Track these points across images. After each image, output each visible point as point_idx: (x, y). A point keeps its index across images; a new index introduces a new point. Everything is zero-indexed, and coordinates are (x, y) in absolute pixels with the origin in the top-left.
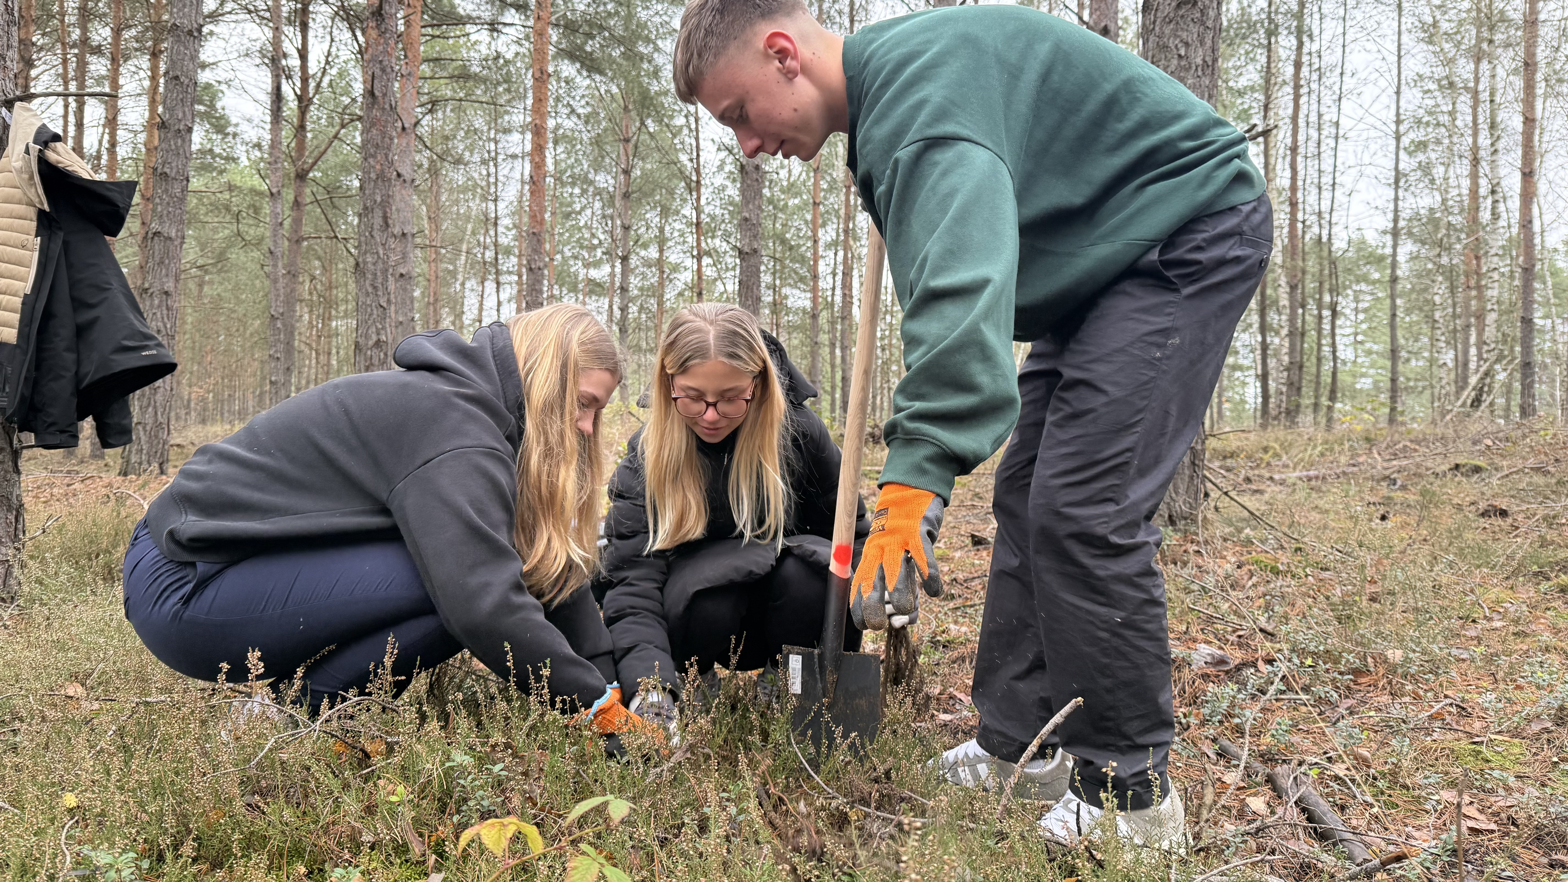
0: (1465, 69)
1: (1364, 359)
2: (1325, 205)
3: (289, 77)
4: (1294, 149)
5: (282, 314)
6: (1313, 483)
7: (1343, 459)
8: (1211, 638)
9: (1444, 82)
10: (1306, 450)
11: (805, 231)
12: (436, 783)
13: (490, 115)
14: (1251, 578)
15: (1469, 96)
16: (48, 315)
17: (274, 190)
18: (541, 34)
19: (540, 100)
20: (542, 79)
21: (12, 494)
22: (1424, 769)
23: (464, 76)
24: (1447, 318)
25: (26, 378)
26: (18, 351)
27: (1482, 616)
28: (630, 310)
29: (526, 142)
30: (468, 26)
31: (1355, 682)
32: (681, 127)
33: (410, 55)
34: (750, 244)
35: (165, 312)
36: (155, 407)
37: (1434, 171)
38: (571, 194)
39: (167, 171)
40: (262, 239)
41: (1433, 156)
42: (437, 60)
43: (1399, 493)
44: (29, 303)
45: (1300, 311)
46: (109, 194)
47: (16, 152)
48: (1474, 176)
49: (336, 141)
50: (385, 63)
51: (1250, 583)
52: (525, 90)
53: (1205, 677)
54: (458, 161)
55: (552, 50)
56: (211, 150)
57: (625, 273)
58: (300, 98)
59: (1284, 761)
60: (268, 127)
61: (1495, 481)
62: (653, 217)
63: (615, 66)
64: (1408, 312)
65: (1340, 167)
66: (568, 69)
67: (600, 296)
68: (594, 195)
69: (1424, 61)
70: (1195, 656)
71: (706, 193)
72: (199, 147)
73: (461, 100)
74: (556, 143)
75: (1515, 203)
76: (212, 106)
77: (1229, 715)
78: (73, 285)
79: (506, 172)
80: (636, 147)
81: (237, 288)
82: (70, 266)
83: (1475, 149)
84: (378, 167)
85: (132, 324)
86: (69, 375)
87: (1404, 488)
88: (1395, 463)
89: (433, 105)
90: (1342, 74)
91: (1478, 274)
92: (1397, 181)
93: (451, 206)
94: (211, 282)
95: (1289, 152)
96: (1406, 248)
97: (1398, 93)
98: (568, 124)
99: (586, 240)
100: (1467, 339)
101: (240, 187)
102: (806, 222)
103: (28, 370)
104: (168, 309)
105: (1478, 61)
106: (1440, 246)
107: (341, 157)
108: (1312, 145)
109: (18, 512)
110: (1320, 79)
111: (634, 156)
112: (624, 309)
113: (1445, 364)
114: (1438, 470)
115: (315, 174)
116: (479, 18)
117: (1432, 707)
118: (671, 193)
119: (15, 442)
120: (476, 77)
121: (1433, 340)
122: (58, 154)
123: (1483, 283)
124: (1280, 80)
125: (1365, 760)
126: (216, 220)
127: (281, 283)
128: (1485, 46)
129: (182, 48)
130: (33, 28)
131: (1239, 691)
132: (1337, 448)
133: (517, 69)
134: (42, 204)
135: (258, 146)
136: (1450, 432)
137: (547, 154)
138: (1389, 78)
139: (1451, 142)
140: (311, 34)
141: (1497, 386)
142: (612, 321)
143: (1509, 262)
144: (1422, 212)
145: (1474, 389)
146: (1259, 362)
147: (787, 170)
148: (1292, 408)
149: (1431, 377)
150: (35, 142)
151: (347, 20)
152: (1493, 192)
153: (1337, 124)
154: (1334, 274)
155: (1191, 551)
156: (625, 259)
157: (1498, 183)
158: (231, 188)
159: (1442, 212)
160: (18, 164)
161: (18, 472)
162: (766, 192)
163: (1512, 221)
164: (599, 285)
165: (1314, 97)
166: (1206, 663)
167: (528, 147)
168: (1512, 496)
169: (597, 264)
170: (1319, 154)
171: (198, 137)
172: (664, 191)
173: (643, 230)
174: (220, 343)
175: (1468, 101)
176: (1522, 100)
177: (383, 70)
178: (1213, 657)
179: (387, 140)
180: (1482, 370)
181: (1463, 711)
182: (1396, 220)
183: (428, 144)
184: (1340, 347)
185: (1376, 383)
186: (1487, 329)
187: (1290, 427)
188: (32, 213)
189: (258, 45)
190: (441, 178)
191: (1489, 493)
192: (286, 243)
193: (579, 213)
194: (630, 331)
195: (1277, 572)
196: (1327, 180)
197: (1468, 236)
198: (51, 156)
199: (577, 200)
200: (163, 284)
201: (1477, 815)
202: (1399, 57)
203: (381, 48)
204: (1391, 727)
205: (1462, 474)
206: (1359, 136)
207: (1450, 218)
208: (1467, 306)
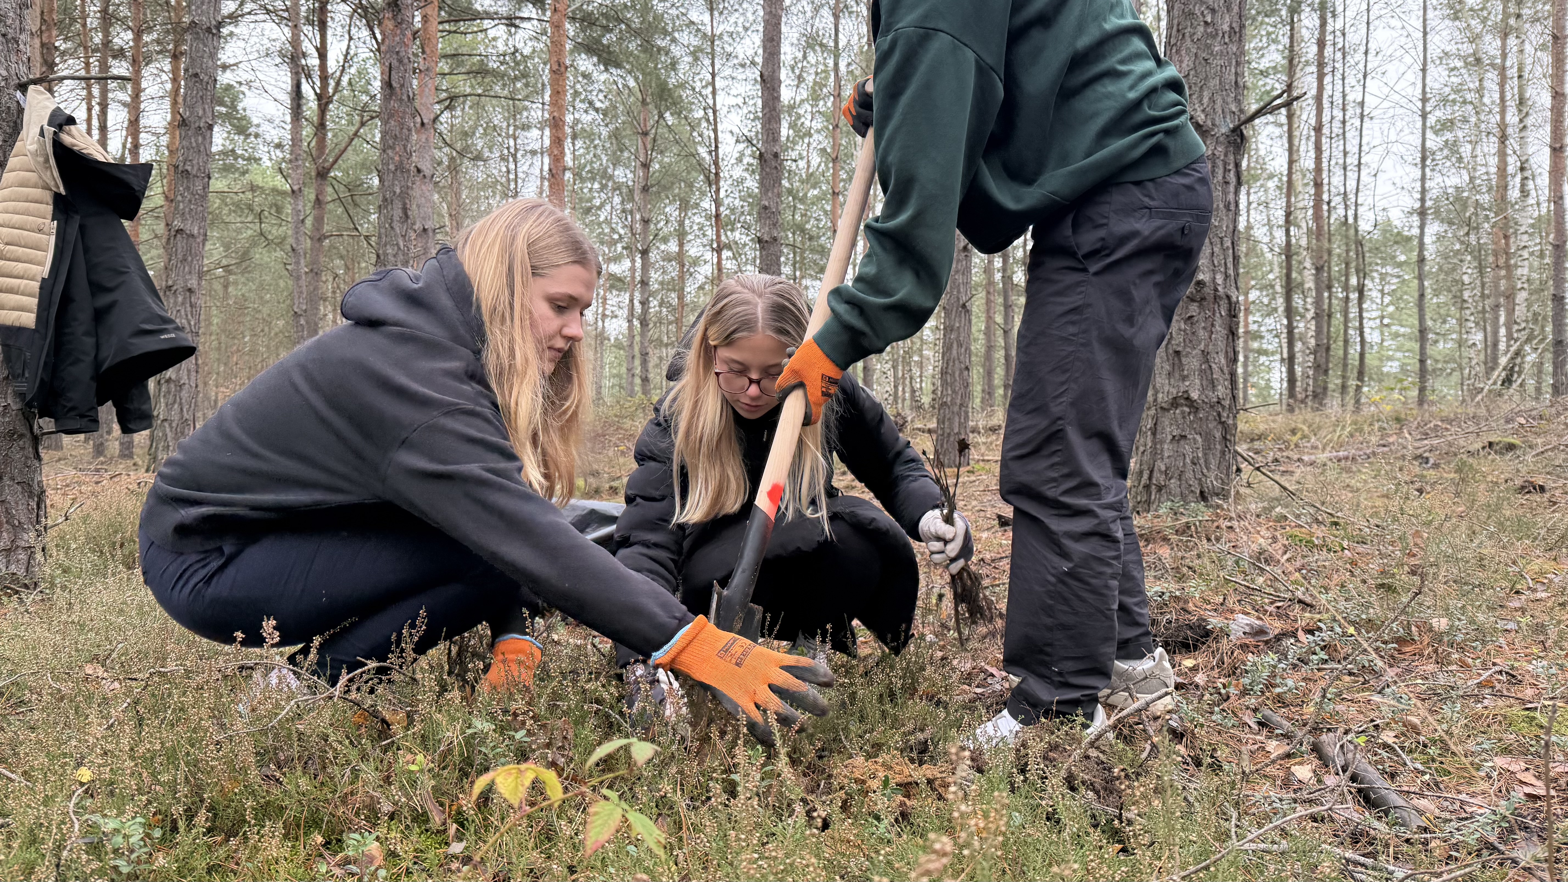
0: (1491, 46)
1: (1390, 342)
2: (1351, 184)
3: (309, 76)
4: (1318, 129)
5: (305, 311)
6: (1343, 463)
7: (1374, 439)
8: (1249, 609)
9: (1471, 59)
10: (1335, 431)
11: (824, 222)
12: (456, 752)
13: (508, 111)
14: (1285, 553)
15: (1496, 73)
16: (66, 299)
17: (296, 188)
18: (557, 27)
19: (557, 93)
20: (559, 71)
21: (33, 480)
22: (1476, 736)
23: (481, 72)
24: (1476, 298)
25: (45, 363)
26: (37, 335)
27: (1525, 587)
28: (652, 305)
29: (545, 138)
30: (486, 22)
31: (1400, 652)
32: (700, 120)
33: (427, 50)
34: (769, 233)
35: (189, 309)
36: (181, 404)
37: (1462, 150)
38: (591, 190)
39: (189, 168)
40: (284, 238)
41: (1460, 134)
42: (454, 55)
43: (1432, 472)
44: (46, 287)
45: (1326, 294)
46: (124, 177)
47: (31, 135)
48: (1502, 155)
49: (356, 140)
50: (402, 54)
51: (1286, 557)
52: (543, 85)
53: (1244, 647)
54: (478, 157)
55: (569, 46)
56: (233, 151)
57: (645, 267)
58: (319, 97)
59: (1329, 730)
60: (289, 127)
61: (1529, 458)
62: (672, 211)
63: (631, 59)
64: (1437, 293)
65: (1365, 148)
66: (585, 63)
67: (620, 290)
68: (614, 190)
69: (1450, 37)
70: (1233, 626)
71: (724, 186)
72: (220, 148)
73: (479, 95)
74: (574, 137)
75: (1544, 181)
76: (234, 107)
77: (1270, 685)
78: (91, 268)
79: (525, 168)
80: (654, 140)
81: (261, 287)
82: (86, 250)
83: (1503, 126)
84: (397, 158)
85: (150, 307)
86: (89, 359)
87: (1436, 466)
88: (1426, 442)
89: (452, 101)
90: (1366, 53)
91: (1507, 253)
92: (1424, 159)
93: (472, 203)
94: (236, 283)
95: (1313, 133)
96: (1433, 228)
97: (1424, 70)
98: (587, 118)
99: (605, 235)
100: (1497, 318)
101: (262, 188)
102: (825, 212)
103: (48, 355)
104: (191, 306)
105: (1505, 36)
106: (1469, 225)
107: (361, 156)
108: (1337, 124)
109: (39, 498)
110: (1344, 58)
111: (652, 150)
112: (644, 303)
113: (1474, 344)
114: (1471, 448)
115: (335, 173)
116: (496, 13)
117: (1480, 675)
118: (690, 185)
119: (36, 427)
120: (494, 73)
121: (1462, 321)
122: (73, 137)
123: (1512, 262)
124: (1303, 60)
125: (1414, 727)
126: (239, 220)
127: (303, 282)
128: (1512, 21)
129: (201, 46)
130: (55, 33)
131: (1279, 661)
132: (1366, 428)
133: (534, 65)
134: (58, 188)
135: (279, 146)
136: (1482, 411)
137: (567, 151)
138: (1414, 54)
139: (1479, 119)
140: (329, 32)
141: (1527, 366)
142: (632, 315)
143: (1538, 241)
144: (1450, 191)
145: (1504, 369)
146: (1285, 345)
147: (805, 160)
148: (1319, 390)
149: (1460, 356)
150: (50, 124)
151: (365, 17)
152: (1522, 169)
153: (1362, 104)
154: (1361, 255)
155: (1223, 526)
156: (645, 253)
157: (1527, 160)
158: (253, 188)
159: (1470, 190)
160: (33, 147)
161: (38, 457)
162: (785, 183)
163: (1542, 198)
164: (620, 280)
165: (1338, 76)
166: (1244, 633)
167: (547, 142)
168: (1548, 473)
169: (617, 259)
170: (1344, 133)
171: (220, 138)
172: (683, 185)
173: (662, 223)
174: (246, 343)
175: (1495, 79)
176: (1551, 75)
177: (400, 61)
178: (1252, 627)
179: (405, 131)
180: (1512, 349)
181: (1513, 679)
182: (1423, 200)
183: (448, 140)
184: (1367, 331)
185: (1403, 367)
186: (1517, 308)
187: (1318, 409)
188: (48, 197)
189: (278, 44)
190: (461, 174)
191: (1524, 470)
192: (308, 241)
193: (599, 208)
194: (651, 326)
195: (1311, 546)
196: (1352, 160)
197: (1497, 214)
198: (66, 139)
199: (596, 195)
200: (186, 281)
201: (1533, 781)
202: (1425, 34)
203: (397, 39)
204: (1439, 695)
205: (1496, 452)
206: (1384, 113)
207: (1478, 197)
208: (1496, 285)
